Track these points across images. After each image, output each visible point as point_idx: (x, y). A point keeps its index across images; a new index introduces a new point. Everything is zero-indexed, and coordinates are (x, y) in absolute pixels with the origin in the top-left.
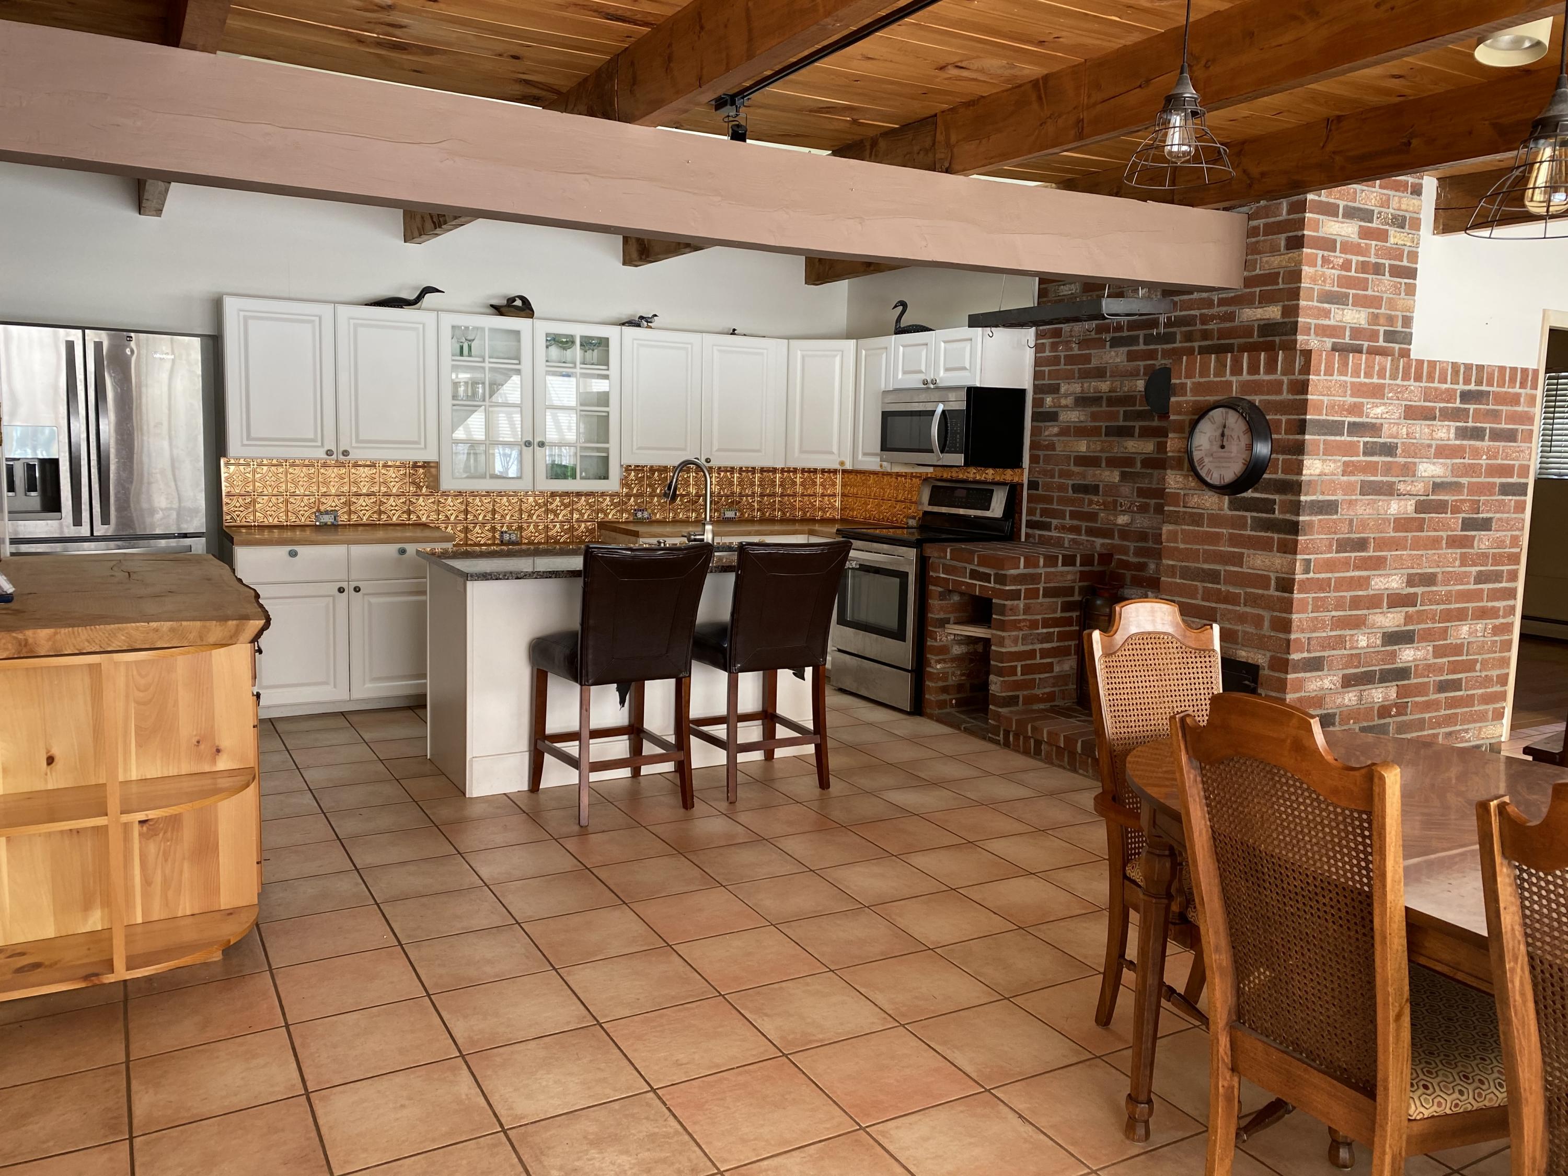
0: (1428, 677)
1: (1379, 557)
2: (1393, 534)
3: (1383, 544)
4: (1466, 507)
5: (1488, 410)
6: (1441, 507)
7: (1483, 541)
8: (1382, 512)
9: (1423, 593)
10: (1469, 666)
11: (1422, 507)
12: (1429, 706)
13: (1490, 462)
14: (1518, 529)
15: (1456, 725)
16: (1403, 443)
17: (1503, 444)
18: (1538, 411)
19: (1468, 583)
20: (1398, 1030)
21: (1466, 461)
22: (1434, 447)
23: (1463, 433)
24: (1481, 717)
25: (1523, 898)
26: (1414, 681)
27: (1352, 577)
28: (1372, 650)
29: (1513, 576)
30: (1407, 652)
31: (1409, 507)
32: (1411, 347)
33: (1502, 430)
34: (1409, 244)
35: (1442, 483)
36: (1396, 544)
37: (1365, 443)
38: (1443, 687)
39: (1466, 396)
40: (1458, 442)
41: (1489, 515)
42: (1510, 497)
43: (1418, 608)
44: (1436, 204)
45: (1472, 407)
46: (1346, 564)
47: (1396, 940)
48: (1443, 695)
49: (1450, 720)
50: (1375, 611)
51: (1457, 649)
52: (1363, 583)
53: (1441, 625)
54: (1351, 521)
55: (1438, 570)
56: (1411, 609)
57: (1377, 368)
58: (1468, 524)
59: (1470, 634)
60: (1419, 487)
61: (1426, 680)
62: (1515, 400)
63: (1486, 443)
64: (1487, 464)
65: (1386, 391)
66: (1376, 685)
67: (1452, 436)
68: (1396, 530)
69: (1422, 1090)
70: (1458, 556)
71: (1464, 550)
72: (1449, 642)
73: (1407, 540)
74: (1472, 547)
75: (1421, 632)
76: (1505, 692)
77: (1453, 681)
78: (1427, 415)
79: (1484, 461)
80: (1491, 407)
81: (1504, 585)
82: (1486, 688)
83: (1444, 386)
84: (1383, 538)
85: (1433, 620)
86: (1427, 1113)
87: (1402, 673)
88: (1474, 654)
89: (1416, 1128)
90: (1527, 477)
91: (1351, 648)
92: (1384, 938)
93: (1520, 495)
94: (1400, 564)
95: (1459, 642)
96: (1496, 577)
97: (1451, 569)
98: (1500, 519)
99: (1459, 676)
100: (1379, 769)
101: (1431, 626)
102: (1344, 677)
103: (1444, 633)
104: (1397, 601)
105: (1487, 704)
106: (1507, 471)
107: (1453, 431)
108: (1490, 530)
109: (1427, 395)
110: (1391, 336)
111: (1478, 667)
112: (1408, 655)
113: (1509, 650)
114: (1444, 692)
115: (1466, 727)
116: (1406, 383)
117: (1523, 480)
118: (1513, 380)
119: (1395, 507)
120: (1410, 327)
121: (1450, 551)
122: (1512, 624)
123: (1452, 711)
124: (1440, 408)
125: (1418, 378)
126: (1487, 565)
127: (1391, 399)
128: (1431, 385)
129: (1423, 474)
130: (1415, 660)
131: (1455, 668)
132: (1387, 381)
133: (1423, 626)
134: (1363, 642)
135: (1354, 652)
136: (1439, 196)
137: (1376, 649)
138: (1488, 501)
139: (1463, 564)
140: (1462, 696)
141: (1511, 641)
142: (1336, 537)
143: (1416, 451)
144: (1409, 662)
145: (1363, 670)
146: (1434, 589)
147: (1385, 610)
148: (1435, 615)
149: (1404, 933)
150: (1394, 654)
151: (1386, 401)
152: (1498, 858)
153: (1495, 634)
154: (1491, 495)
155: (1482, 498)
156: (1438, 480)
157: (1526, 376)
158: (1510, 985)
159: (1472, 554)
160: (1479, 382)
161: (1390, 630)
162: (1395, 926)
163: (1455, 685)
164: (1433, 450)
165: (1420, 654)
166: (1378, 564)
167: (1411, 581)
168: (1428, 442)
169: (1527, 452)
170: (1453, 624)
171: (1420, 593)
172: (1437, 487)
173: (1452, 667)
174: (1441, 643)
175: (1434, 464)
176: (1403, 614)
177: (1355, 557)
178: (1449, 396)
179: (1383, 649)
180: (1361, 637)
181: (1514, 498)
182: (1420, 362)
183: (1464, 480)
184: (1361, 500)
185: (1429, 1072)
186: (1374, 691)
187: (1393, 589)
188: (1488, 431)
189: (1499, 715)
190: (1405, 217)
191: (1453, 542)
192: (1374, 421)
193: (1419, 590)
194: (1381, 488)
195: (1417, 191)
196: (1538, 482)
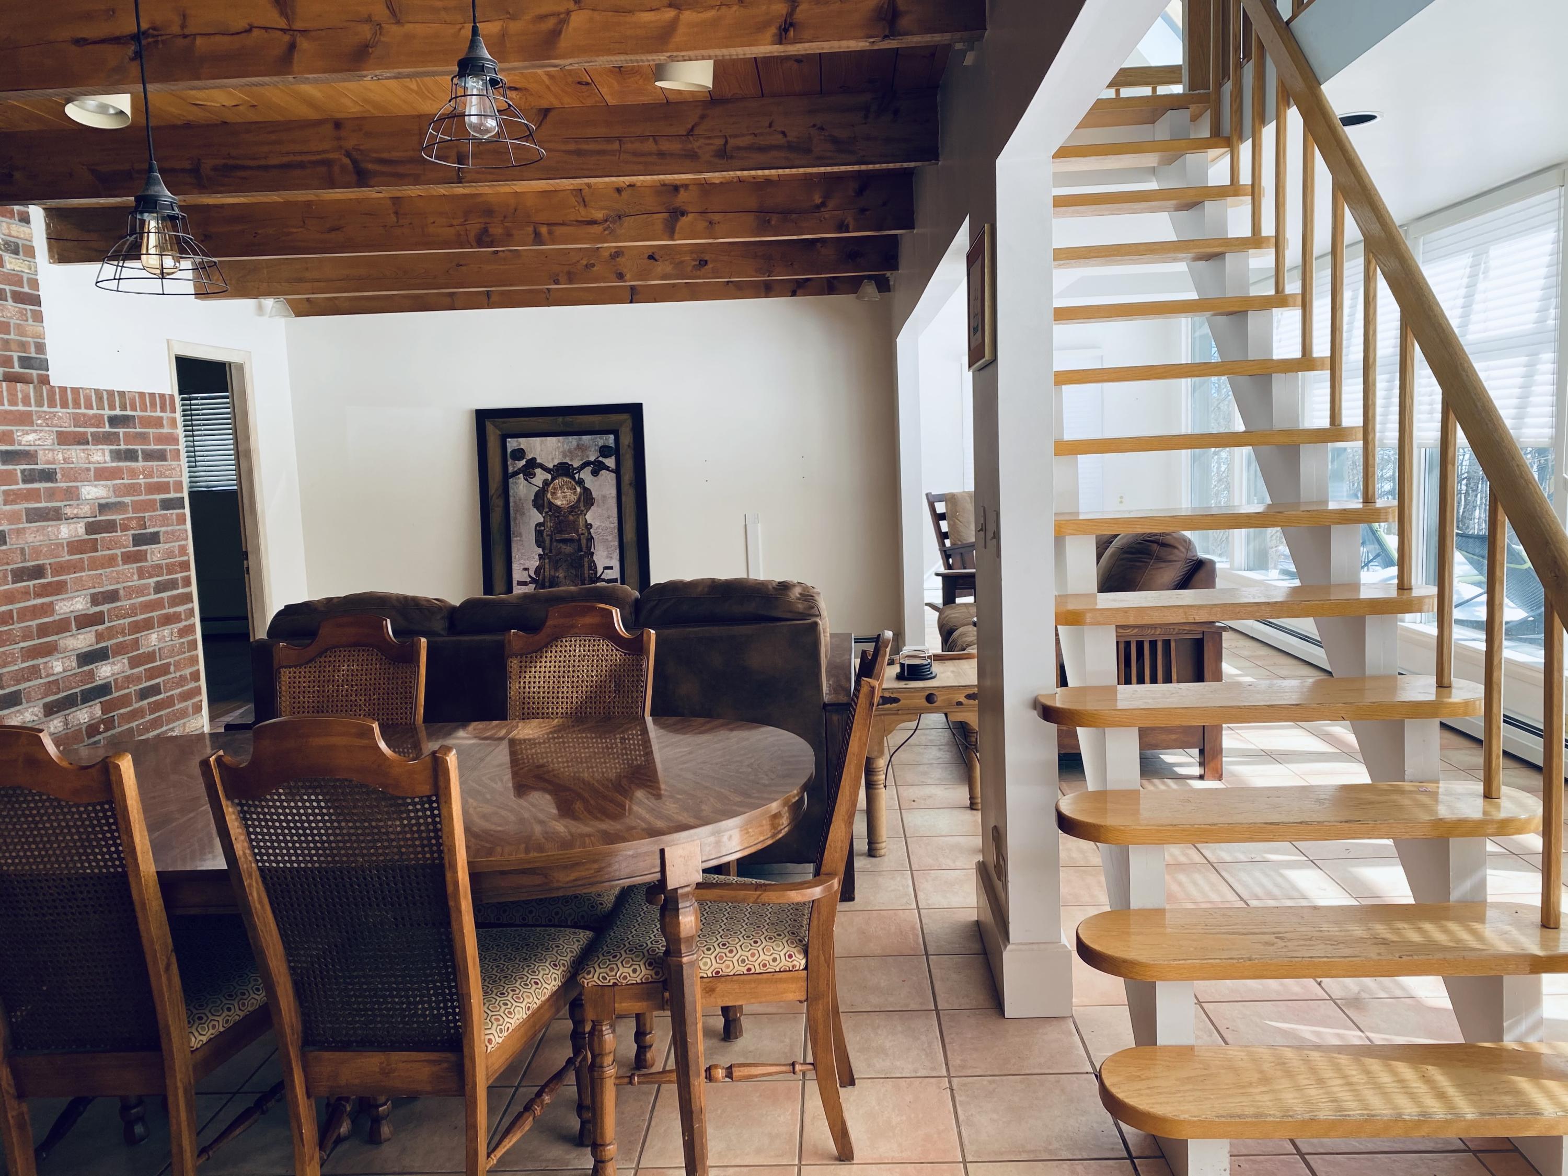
0: (128, 688)
1: (58, 582)
2: (68, 558)
3: (60, 569)
4: (133, 524)
5: (137, 433)
6: (110, 526)
7: (155, 554)
8: (53, 537)
9: (108, 610)
10: (164, 670)
11: (92, 528)
12: (134, 715)
13: (147, 480)
14: (183, 539)
15: (162, 727)
16: (61, 468)
17: (155, 463)
18: (180, 432)
19: (149, 594)
20: (169, 980)
21: (126, 481)
22: (92, 469)
23: (118, 455)
24: (183, 714)
25: (247, 826)
26: (115, 695)
27: (34, 606)
28: (69, 673)
29: (187, 582)
30: (104, 668)
31: (79, 529)
32: (49, 373)
33: (152, 450)
34: (27, 271)
35: (107, 504)
36: (74, 567)
37: (23, 471)
38: (144, 694)
39: (114, 421)
40: (114, 464)
41: (156, 530)
42: (171, 511)
43: (107, 624)
44: (48, 234)
45: (121, 431)
46: (26, 594)
47: (154, 903)
48: (146, 702)
49: (156, 723)
50: (64, 635)
51: (151, 657)
52: (48, 609)
53: (131, 637)
54: (22, 550)
55: (118, 586)
56: (100, 627)
57: (20, 395)
58: (139, 540)
59: (159, 640)
60: (86, 510)
61: (127, 691)
62: (159, 423)
63: (140, 464)
64: (145, 483)
65: (34, 417)
66: (80, 707)
67: (108, 458)
68: (71, 553)
69: (197, 1022)
70: (135, 571)
71: (139, 565)
72: (141, 651)
73: (83, 562)
74: (146, 560)
75: (114, 647)
76: (199, 688)
77: (152, 686)
78: (81, 440)
79: (141, 480)
80: (138, 430)
81: (180, 591)
82: (182, 686)
83: (91, 412)
84: (59, 562)
85: (123, 634)
86: (205, 1039)
87: (104, 689)
88: (167, 658)
89: (198, 1055)
90: (182, 492)
91: (47, 676)
92: (144, 904)
93: (179, 508)
94: (80, 586)
95: (150, 649)
96: (173, 584)
97: (130, 584)
98: (166, 532)
99: (157, 681)
100: (112, 760)
101: (122, 639)
102: (45, 706)
103: (136, 644)
104: (85, 621)
105: (185, 701)
106: (163, 487)
107: (107, 454)
108: (159, 543)
109: (77, 420)
110: (26, 362)
111: (172, 668)
112: (105, 671)
113: (196, 649)
114: (146, 698)
115: (171, 726)
116: (52, 410)
117: (178, 495)
118: (153, 405)
119: (66, 531)
120: (44, 354)
121: (126, 567)
122: (194, 624)
123: (157, 715)
124: (92, 433)
125: (64, 405)
126: (162, 575)
127: (40, 425)
128: (78, 411)
129: (88, 497)
130: (113, 675)
131: (151, 674)
132: (33, 408)
133: (114, 641)
134: (58, 667)
135: (51, 679)
136: (48, 225)
137: (73, 672)
138: (151, 516)
139: (140, 578)
140: (163, 699)
141: (195, 641)
142: (9, 567)
143: (75, 475)
144: (108, 677)
145: (65, 694)
146: (118, 604)
147: (74, 632)
148: (124, 629)
149: (160, 894)
150: (91, 674)
151: (36, 428)
152: (224, 802)
153: (181, 636)
154: (154, 511)
155: (146, 515)
156: (103, 501)
157: (164, 401)
158: (250, 898)
159: (148, 567)
160: (123, 408)
161: (83, 651)
162: (151, 891)
163: (156, 690)
164: (92, 473)
165: (117, 668)
166: (59, 588)
167: (95, 600)
168: (87, 466)
169: (178, 470)
170: (143, 634)
171: (106, 611)
172: (103, 507)
173: (148, 674)
174: (135, 653)
175: (96, 486)
176: (93, 633)
177: (34, 585)
178: (97, 421)
179: (80, 670)
180: (55, 663)
181: (175, 511)
182: (63, 390)
183: (127, 500)
184: (29, 528)
185: (200, 1006)
186: (78, 712)
187: (79, 611)
188: (140, 452)
189: (198, 709)
190: (18, 244)
191: (128, 558)
192: (27, 448)
193: (105, 608)
194: (47, 514)
195: (25, 219)
196: (192, 494)
